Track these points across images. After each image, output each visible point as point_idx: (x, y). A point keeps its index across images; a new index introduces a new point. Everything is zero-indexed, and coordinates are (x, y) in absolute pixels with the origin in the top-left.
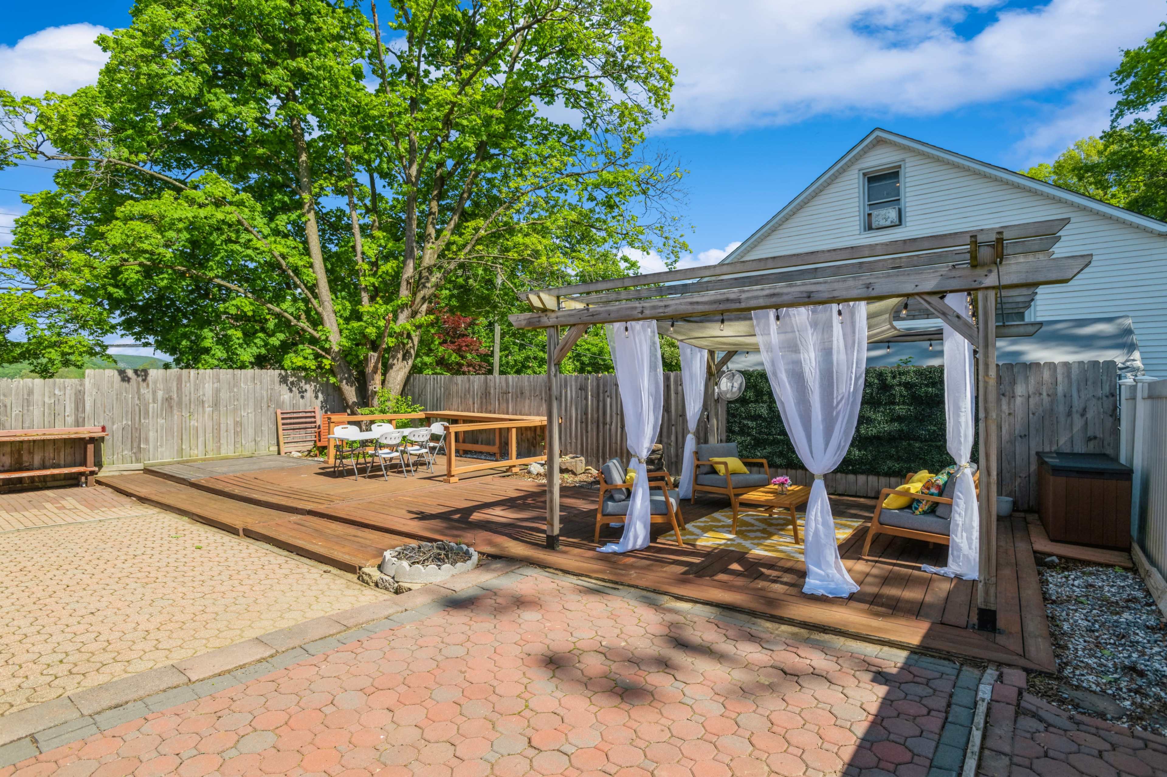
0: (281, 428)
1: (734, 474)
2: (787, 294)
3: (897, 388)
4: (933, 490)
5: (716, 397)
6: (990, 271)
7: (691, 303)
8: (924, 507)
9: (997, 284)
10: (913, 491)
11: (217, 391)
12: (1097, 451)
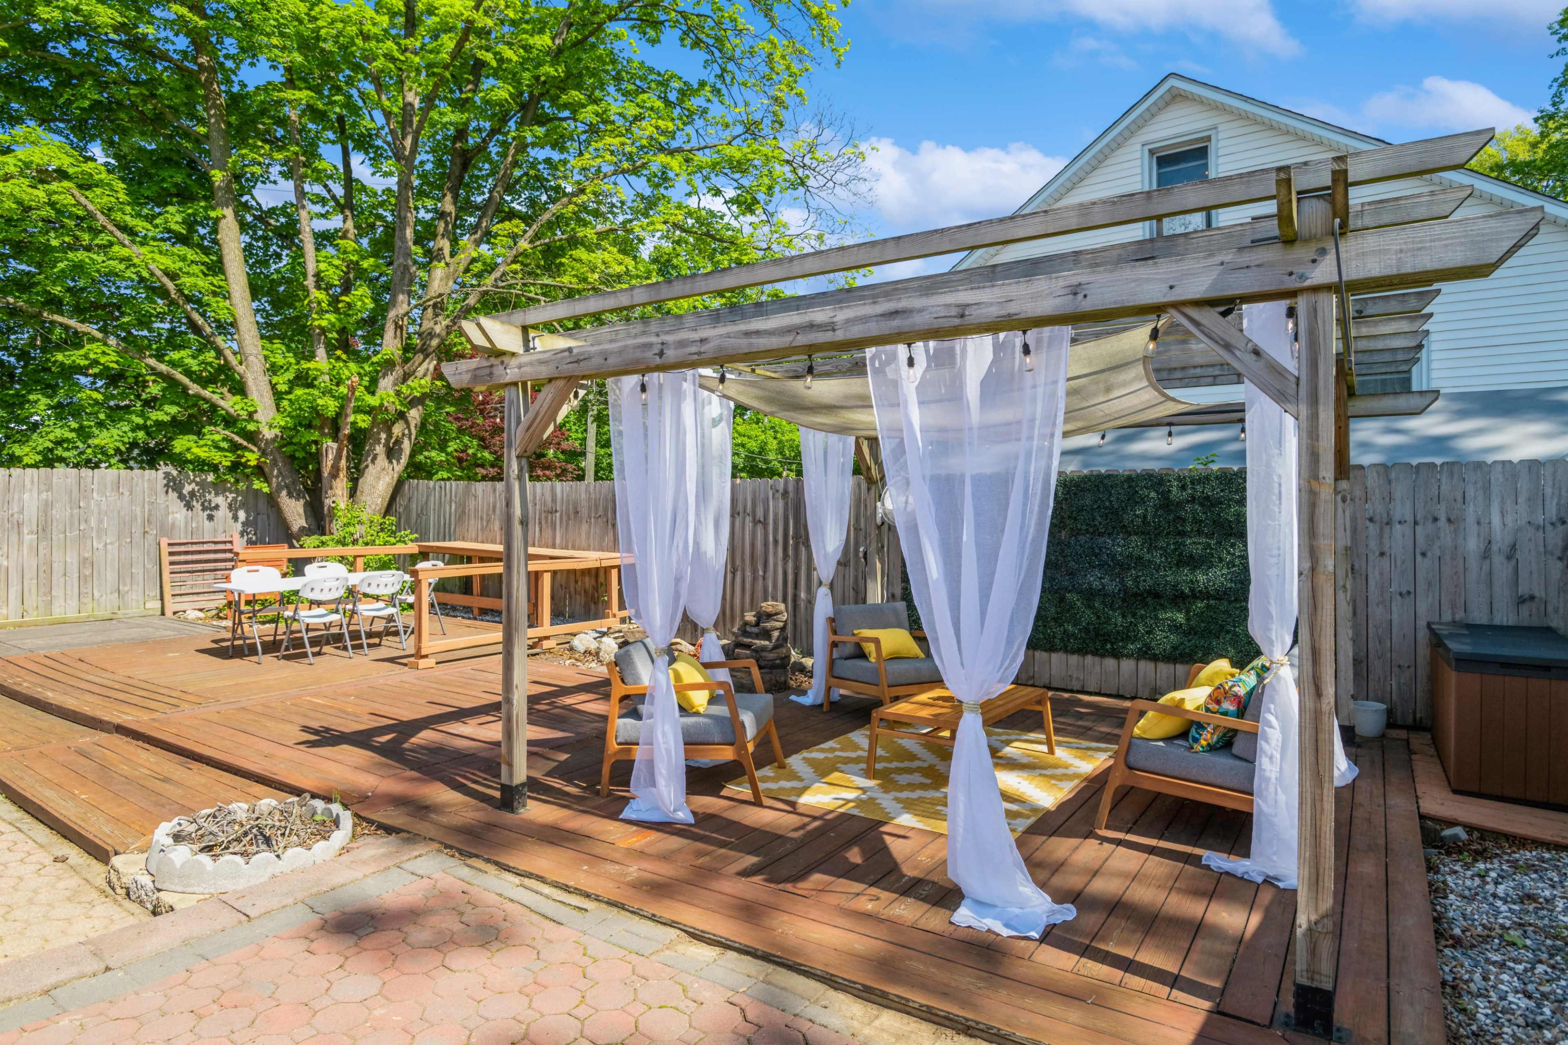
0: (167, 569)
1: (895, 658)
2: (921, 310)
3: (1188, 507)
4: (1228, 706)
5: (879, 521)
6: (1323, 252)
7: (747, 334)
8: (1207, 737)
9: (1336, 279)
10: (1189, 706)
11: (47, 506)
12: (1535, 622)
